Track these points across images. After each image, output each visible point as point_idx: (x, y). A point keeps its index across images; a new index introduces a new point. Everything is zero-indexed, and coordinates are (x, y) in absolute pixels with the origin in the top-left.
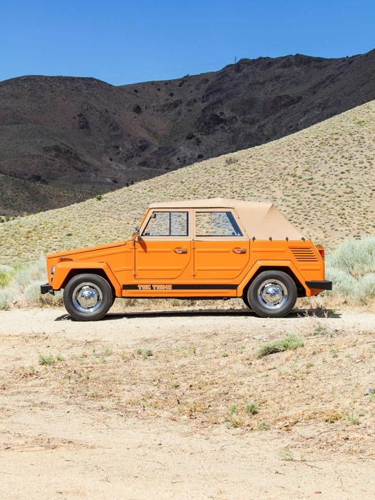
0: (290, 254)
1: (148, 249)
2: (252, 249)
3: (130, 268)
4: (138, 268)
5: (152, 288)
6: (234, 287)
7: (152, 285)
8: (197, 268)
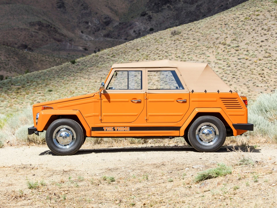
0: (221, 103)
1: (111, 100)
2: (192, 99)
3: (97, 114)
4: (103, 114)
5: (114, 130)
6: (178, 128)
7: (114, 127)
8: (149, 114)
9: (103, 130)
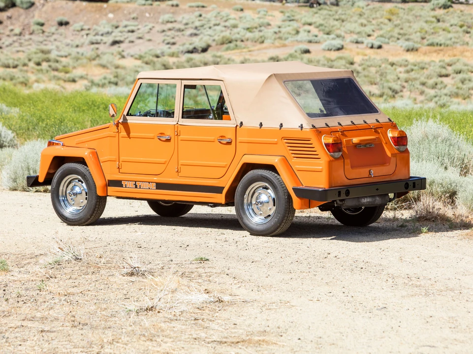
1: (132, 134)
2: (239, 139)
3: (113, 157)
4: (122, 158)
5: (136, 187)
6: (218, 190)
7: (136, 182)
8: (181, 162)
9: (122, 186)
